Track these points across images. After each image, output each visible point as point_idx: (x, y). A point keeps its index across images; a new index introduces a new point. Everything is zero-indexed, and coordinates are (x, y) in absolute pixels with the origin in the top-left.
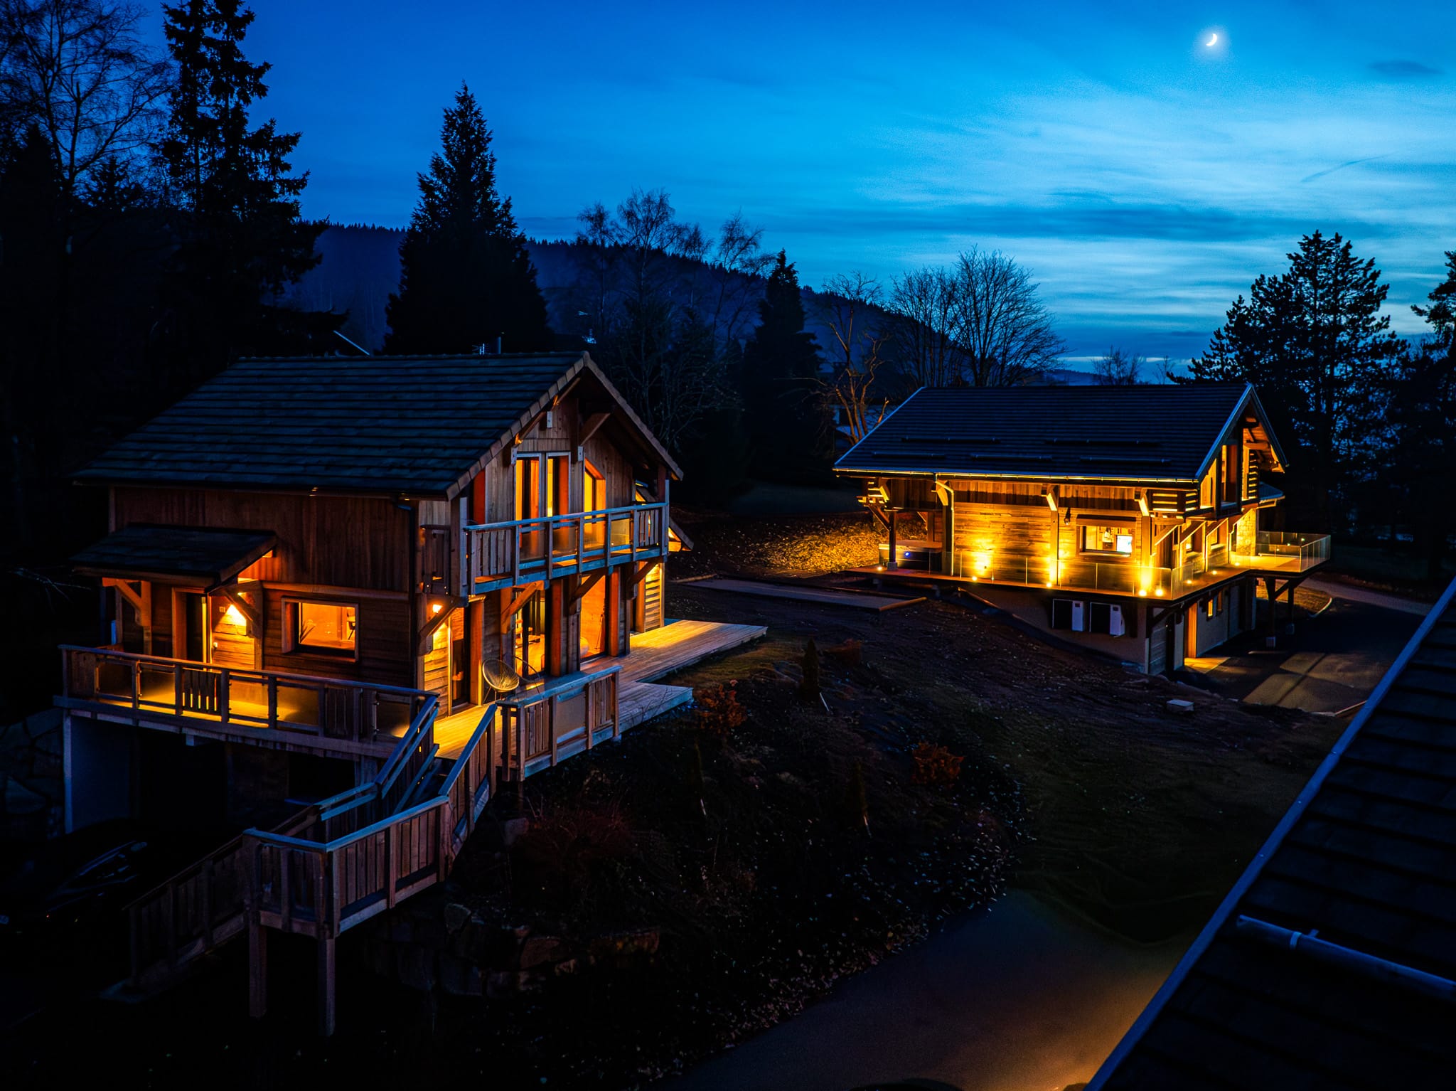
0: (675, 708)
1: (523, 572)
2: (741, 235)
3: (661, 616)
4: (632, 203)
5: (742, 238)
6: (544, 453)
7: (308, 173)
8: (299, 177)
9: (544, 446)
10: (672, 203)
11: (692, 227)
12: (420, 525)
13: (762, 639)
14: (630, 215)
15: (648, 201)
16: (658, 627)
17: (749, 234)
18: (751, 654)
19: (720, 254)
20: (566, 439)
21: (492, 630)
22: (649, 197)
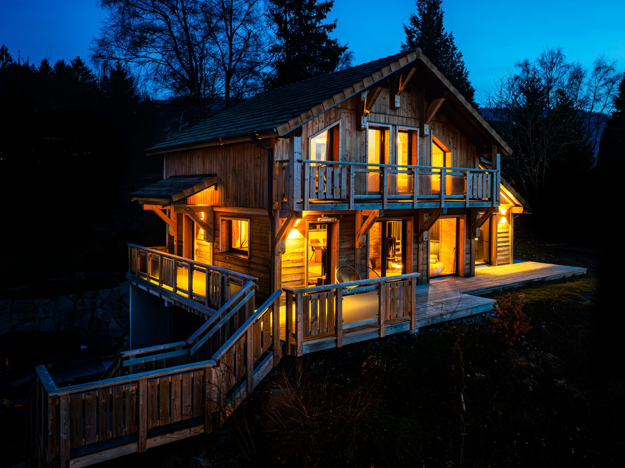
0: (479, 314)
1: (356, 201)
2: (604, 65)
3: (511, 257)
4: (543, 56)
5: (605, 67)
6: (395, 126)
7: (336, 20)
8: (333, 23)
9: (395, 120)
10: (563, 52)
11: (576, 64)
12: (275, 160)
13: (582, 276)
14: (542, 63)
15: (552, 52)
16: (509, 263)
17: (609, 64)
18: (567, 284)
19: (592, 77)
20: (415, 118)
21: (347, 245)
22: (552, 51)
